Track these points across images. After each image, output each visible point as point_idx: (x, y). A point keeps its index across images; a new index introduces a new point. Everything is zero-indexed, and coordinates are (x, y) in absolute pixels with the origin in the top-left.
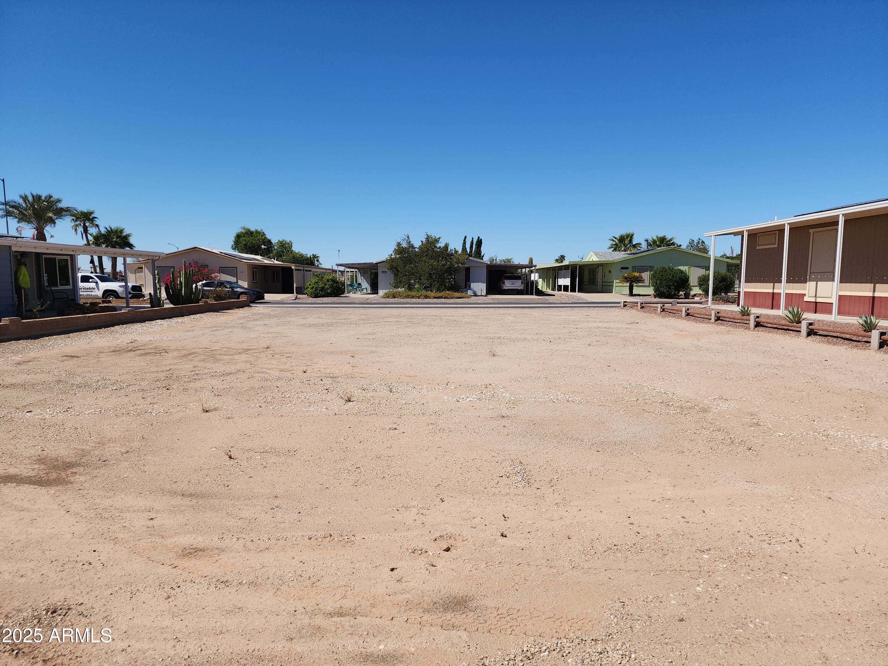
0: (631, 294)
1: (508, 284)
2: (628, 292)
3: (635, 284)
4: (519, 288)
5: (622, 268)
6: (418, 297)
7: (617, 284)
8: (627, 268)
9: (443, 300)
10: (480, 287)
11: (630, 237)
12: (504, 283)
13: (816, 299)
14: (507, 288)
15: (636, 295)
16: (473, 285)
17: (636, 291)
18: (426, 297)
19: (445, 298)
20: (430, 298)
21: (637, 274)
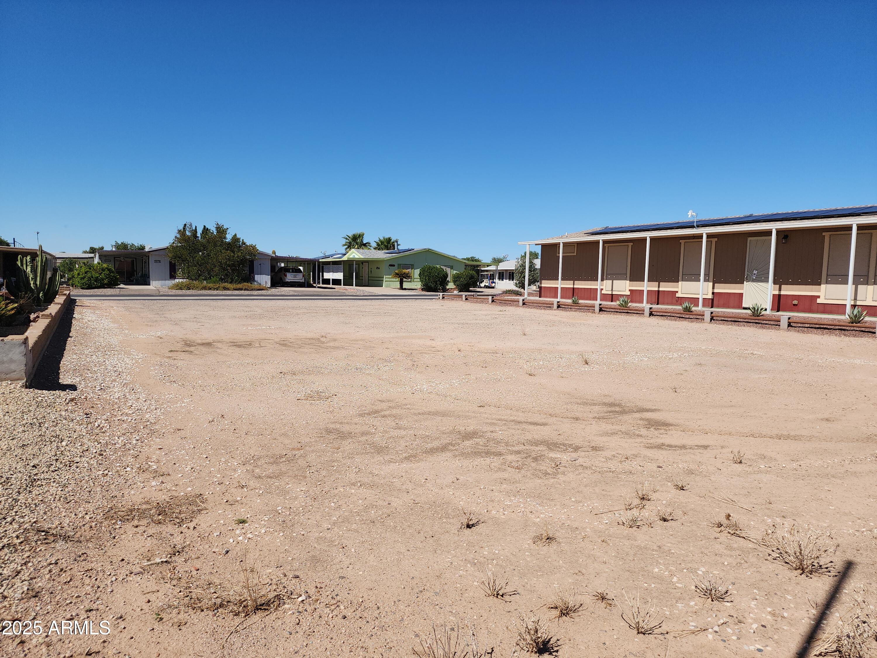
0: (402, 288)
1: (290, 277)
2: (399, 287)
3: (404, 280)
4: (301, 281)
5: (391, 265)
6: (216, 288)
7: (386, 279)
8: (394, 266)
9: (242, 292)
10: (264, 279)
11: (361, 236)
12: (286, 276)
13: (612, 292)
14: (289, 281)
15: (405, 289)
16: (257, 277)
17: (405, 285)
18: (225, 289)
19: (245, 289)
20: (230, 290)
21: (406, 271)
